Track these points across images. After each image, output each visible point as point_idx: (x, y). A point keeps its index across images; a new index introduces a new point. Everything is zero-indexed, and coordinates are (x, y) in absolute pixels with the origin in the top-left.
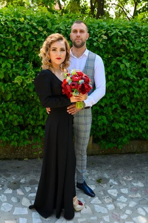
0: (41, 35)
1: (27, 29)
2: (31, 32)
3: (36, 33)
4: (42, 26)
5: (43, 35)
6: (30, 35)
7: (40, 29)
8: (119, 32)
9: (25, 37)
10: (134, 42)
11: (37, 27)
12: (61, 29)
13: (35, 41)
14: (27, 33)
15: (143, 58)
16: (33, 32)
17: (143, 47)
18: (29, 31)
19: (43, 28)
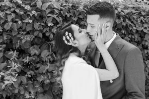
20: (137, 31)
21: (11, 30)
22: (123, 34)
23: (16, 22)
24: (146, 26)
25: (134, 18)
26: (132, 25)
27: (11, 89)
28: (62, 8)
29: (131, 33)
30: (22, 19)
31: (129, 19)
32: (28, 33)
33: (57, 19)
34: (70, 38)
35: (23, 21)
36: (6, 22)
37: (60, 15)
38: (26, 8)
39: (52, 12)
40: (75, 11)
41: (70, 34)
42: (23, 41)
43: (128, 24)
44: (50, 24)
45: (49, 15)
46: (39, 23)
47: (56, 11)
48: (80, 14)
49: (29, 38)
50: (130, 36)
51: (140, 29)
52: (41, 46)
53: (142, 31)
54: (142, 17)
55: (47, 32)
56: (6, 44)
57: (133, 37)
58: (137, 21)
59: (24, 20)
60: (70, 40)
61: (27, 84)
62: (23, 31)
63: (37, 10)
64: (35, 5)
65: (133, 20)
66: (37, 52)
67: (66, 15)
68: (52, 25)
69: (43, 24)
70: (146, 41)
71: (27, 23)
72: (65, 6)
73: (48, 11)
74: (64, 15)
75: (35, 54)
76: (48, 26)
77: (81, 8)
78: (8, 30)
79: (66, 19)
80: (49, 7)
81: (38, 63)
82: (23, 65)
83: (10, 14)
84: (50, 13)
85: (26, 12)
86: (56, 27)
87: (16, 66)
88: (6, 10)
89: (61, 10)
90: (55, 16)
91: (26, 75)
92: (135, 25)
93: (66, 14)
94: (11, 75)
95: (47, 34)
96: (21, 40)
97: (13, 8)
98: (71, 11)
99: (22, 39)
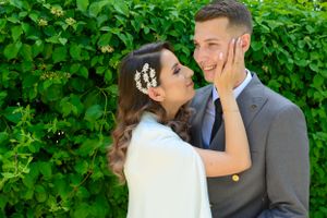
0: (58, 28)
1: (17, 11)
2: (27, 20)
3: (44, 22)
4: (61, 3)
5: (65, 28)
6: (24, 27)
7: (57, 10)
8: (263, 23)
9: (10, 33)
10: (293, 49)
11: (47, 6)
12: (116, 13)
13: (38, 43)
14: (13, 20)
15: (312, 85)
16: (34, 17)
17: (315, 62)
18: (23, 14)
19: (65, 8)
20: (296, 69)
21: (19, 60)
22: (265, 74)
23: (32, 42)
24: (315, 56)
25: (290, 40)
26: (287, 53)
27: (17, 190)
28: (133, 13)
29: (282, 71)
30: (43, 37)
31: (280, 42)
32: (57, 67)
33: (122, 37)
34: (150, 80)
35: (47, 41)
36: (8, 41)
37: (129, 28)
38: (53, 12)
39: (111, 22)
40: (162, 20)
41: (152, 71)
42: (46, 85)
43: (278, 53)
44: (106, 49)
45: (104, 29)
46: (81, 46)
47: (121, 20)
48: (172, 28)
49: (57, 78)
50: (281, 78)
51: (303, 63)
52: (85, 97)
53: (307, 68)
54: (308, 38)
55: (98, 64)
56: (8, 90)
57: (288, 81)
58: (296, 46)
59: (47, 37)
60: (149, 84)
61: (53, 181)
62: (47, 62)
63: (78, 16)
64: (73, 6)
65: (287, 44)
66: (76, 110)
67: (142, 30)
68: (111, 50)
69: (90, 48)
70: (315, 90)
71: (56, 46)
72: (141, 9)
73: (102, 19)
74: (137, 30)
75: (71, 115)
76: (102, 53)
77: (175, 14)
78: (12, 60)
79: (141, 38)
80: (105, 10)
81: (78, 133)
82: (45, 139)
83: (18, 24)
84: (105, 24)
85: (54, 21)
86: (119, 56)
87: (29, 140)
88: (9, 15)
89: (131, 17)
90: (117, 31)
91: (52, 160)
92: (291, 53)
93: (143, 26)
94: (19, 158)
95: (99, 71)
96: (41, 82)
97: (25, 10)
98: (152, 20)
99: (43, 81)
